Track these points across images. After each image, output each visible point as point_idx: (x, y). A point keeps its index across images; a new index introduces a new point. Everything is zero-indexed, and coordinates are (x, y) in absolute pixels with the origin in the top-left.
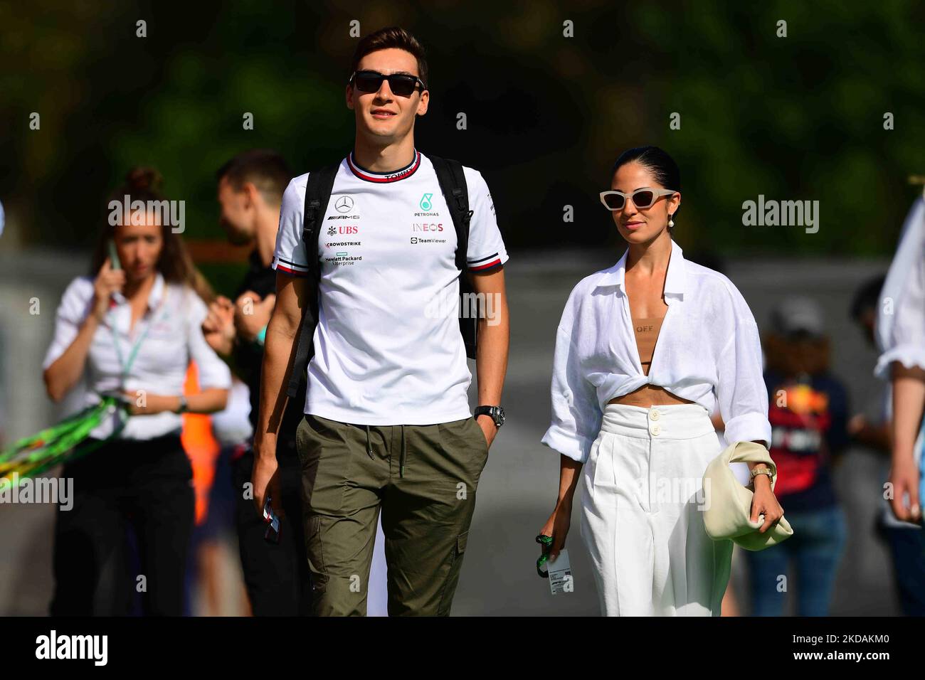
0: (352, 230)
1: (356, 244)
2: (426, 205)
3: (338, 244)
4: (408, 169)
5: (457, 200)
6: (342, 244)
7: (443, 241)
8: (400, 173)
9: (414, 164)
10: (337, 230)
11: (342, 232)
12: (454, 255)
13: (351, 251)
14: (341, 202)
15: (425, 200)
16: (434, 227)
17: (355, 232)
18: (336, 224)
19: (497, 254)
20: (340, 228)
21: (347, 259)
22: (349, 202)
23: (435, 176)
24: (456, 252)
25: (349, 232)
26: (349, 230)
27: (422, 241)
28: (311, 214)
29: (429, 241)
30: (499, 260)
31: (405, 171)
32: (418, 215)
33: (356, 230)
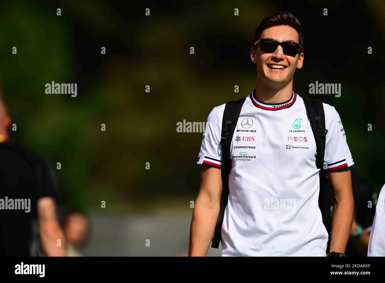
0: (251, 139)
1: (253, 147)
2: (297, 126)
3: (241, 147)
4: (288, 103)
5: (317, 123)
6: (244, 147)
7: (307, 148)
8: (282, 105)
9: (292, 101)
10: (241, 138)
11: (244, 139)
12: (315, 158)
13: (249, 152)
14: (245, 122)
15: (297, 123)
16: (301, 139)
17: (253, 140)
18: (241, 134)
19: (345, 160)
20: (243, 137)
21: (246, 157)
22: (250, 122)
23: (305, 108)
24: (316, 156)
25: (249, 140)
26: (248, 139)
27: (294, 147)
28: (226, 128)
29: (298, 147)
30: (346, 163)
31: (286, 104)
32: (291, 131)
33: (254, 139)
